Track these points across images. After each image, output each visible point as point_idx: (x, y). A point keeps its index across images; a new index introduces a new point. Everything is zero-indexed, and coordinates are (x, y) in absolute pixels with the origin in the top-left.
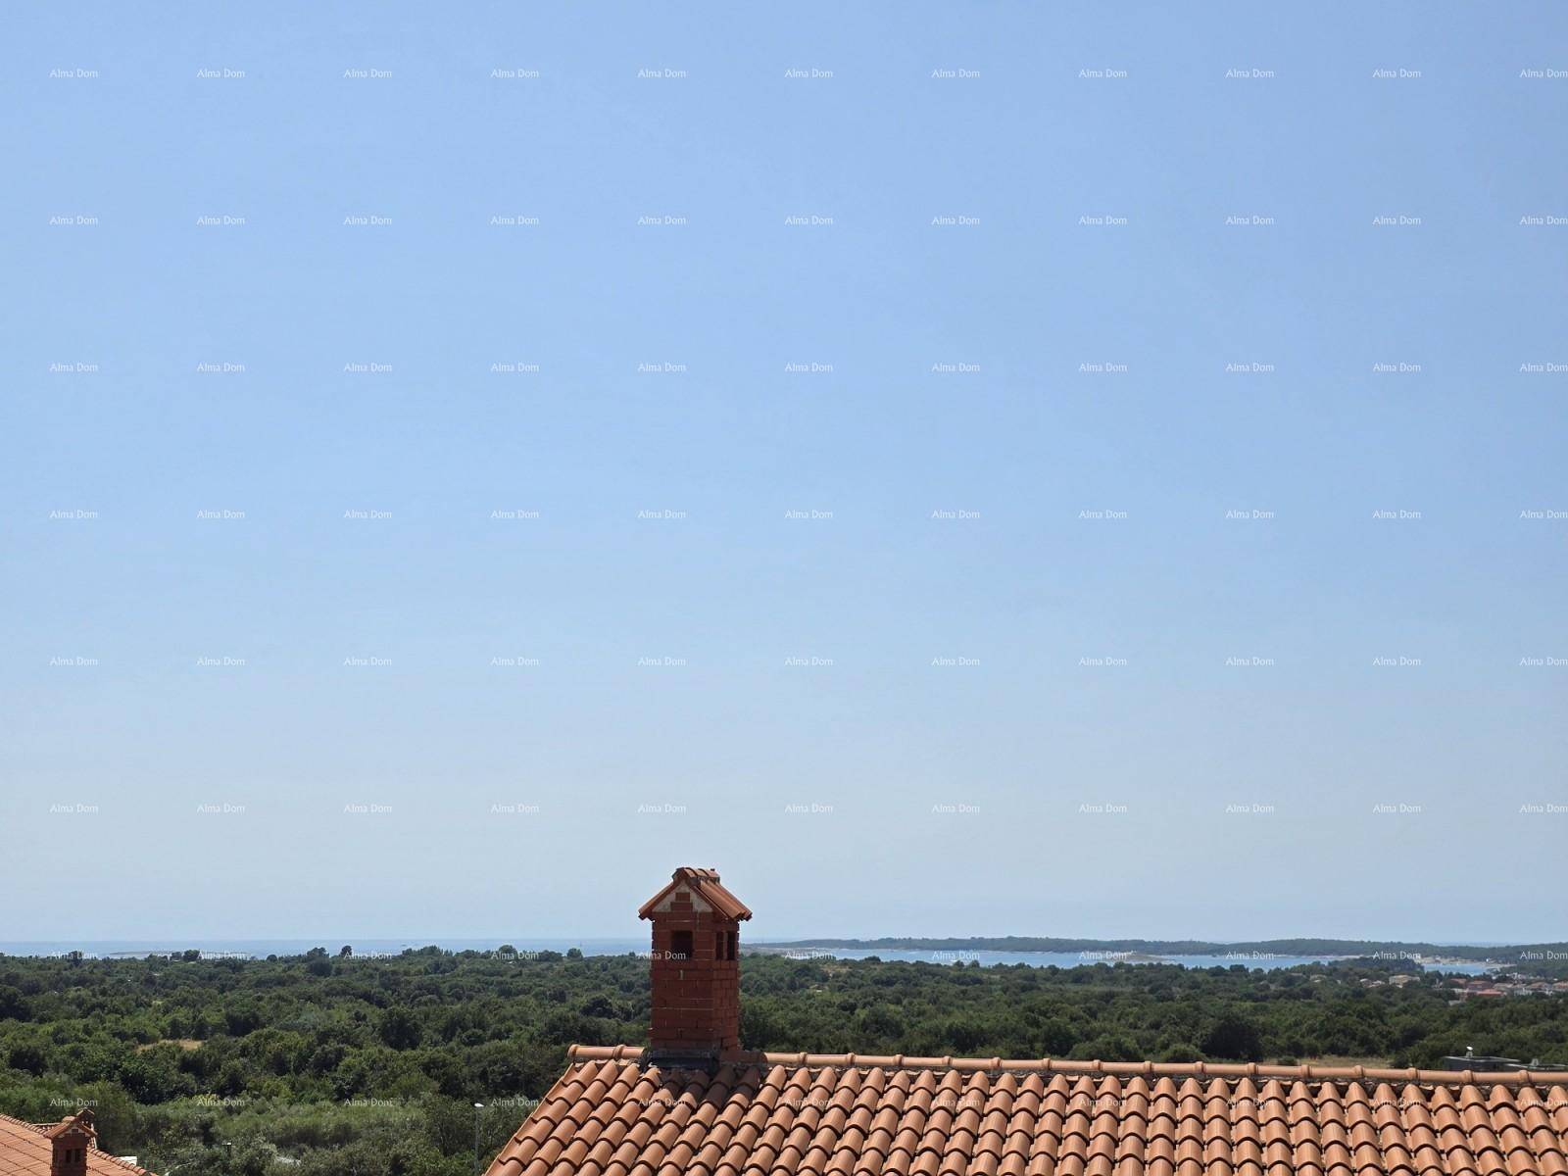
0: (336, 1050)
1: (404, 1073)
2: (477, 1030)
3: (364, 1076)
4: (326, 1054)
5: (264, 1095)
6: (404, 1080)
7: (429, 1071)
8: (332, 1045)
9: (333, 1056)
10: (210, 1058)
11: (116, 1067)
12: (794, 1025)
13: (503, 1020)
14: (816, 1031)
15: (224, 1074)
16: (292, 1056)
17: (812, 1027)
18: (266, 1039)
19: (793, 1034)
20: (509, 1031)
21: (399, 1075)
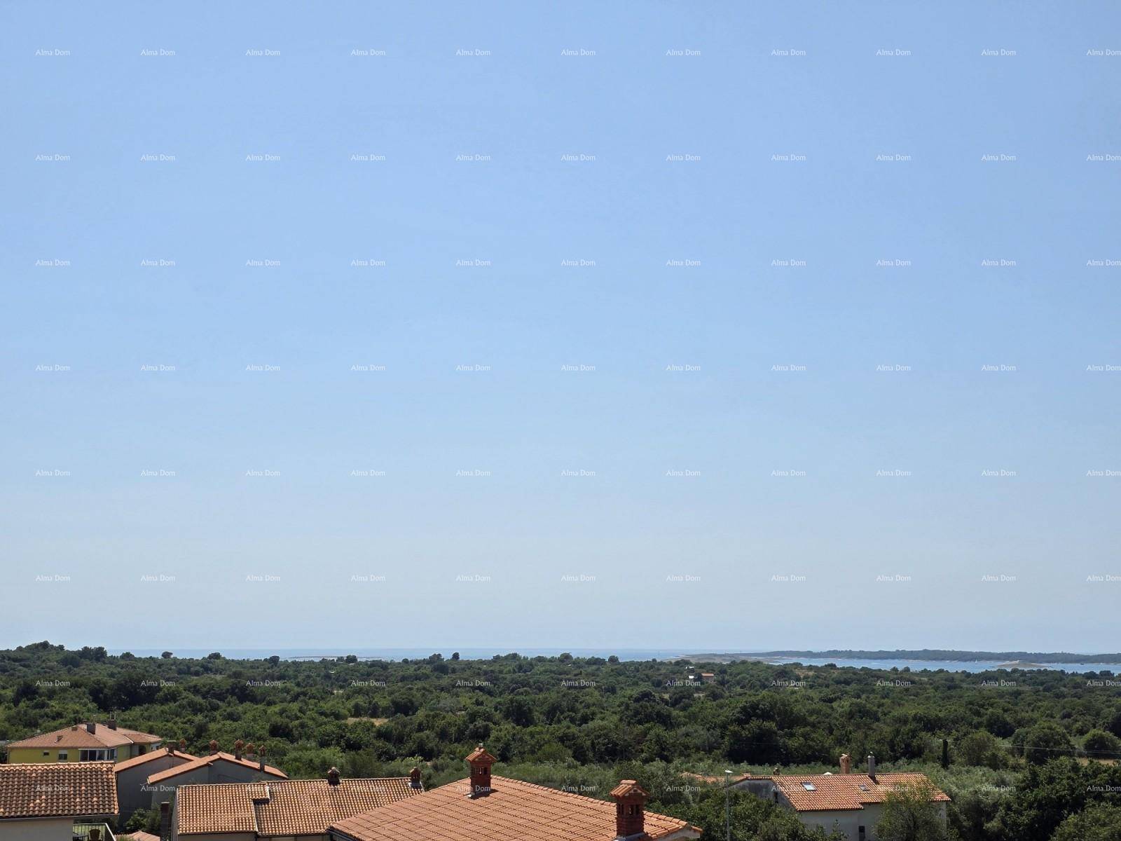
0: (483, 726)
1: (546, 743)
2: (571, 713)
3: (510, 745)
4: (478, 728)
5: (458, 758)
6: (546, 748)
7: (564, 742)
8: (480, 723)
9: (482, 731)
10: (396, 731)
11: (342, 737)
12: (812, 712)
13: (588, 706)
14: (827, 718)
15: (414, 742)
16: (453, 730)
17: (824, 715)
18: (433, 718)
19: (812, 719)
20: (594, 714)
21: (543, 745)
